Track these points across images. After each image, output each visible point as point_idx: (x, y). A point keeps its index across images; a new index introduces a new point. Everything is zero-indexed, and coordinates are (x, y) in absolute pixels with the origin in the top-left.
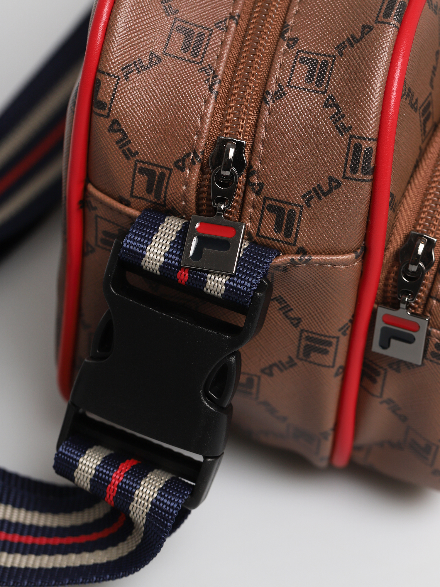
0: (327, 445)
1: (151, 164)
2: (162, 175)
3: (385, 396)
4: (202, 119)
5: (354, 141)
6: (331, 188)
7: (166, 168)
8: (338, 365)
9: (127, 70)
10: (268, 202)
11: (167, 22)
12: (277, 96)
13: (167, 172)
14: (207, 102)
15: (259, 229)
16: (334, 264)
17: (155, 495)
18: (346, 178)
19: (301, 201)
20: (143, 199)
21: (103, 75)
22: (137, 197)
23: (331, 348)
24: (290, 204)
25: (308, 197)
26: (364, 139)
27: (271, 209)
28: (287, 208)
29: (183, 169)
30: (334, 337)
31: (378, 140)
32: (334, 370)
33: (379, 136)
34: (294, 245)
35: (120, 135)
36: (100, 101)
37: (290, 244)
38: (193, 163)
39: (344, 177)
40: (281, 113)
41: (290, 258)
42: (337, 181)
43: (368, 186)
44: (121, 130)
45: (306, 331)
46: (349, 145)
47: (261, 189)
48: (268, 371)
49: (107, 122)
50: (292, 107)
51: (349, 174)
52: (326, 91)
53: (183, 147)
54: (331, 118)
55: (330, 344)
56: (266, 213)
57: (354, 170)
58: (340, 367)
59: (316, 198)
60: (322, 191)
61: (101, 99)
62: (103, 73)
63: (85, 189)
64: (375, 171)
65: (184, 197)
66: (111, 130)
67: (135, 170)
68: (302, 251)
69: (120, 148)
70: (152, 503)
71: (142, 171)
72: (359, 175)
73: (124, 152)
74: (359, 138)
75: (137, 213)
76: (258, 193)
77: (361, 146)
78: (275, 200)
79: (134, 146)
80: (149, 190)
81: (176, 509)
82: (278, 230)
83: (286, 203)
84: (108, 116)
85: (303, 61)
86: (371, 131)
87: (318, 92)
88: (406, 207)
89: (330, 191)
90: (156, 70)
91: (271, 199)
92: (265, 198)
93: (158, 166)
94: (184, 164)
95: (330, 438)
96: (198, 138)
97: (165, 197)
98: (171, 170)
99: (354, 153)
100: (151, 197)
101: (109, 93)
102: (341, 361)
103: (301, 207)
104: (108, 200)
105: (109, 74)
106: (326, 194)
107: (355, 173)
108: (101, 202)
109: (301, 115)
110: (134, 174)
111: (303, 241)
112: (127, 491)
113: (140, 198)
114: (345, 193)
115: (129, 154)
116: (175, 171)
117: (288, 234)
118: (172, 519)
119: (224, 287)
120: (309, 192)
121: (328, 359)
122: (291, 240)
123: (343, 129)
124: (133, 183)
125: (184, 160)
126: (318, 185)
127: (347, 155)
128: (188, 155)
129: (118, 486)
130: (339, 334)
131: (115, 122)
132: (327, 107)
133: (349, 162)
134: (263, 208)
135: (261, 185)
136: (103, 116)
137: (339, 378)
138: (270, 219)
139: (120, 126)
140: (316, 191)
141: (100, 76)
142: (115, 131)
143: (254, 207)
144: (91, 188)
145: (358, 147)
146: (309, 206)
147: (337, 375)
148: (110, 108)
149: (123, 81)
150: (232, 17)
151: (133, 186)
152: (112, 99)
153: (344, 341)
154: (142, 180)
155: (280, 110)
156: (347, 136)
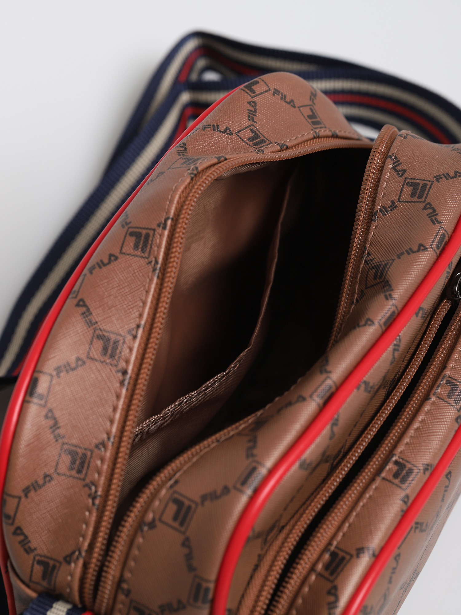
1: (46, 558)
2: (54, 566)
4: (87, 524)
5: (198, 580)
6: (179, 608)
7: (58, 562)
9: (27, 491)
10: (134, 604)
13: (58, 564)
19: (158, 610)
20: (40, 585)
21: (7, 496)
22: (34, 583)
24: (150, 609)
25: (162, 609)
26: (205, 580)
27: (137, 609)
29: (69, 563)
35: (21, 538)
36: (6, 514)
38: (78, 559)
39: (189, 603)
42: (183, 604)
43: (207, 611)
44: (23, 534)
46: (194, 582)
49: (12, 529)
52: (185, 532)
53: (71, 546)
54: (184, 556)
56: (133, 611)
57: (195, 600)
59: (168, 612)
60: (172, 607)
61: (7, 512)
65: (70, 585)
66: (15, 533)
67: (34, 561)
69: (22, 546)
71: (39, 562)
72: (199, 604)
73: (25, 549)
75: (34, 595)
76: (127, 595)
77: (202, 585)
78: (139, 604)
79: (33, 545)
80: (44, 577)
84: (13, 524)
87: (180, 531)
91: (136, 602)
92: (132, 600)
93: (51, 559)
94: (70, 559)
97: (55, 583)
98: (61, 563)
99: (197, 589)
100: (45, 583)
101: (13, 509)
105: (12, 496)
106: (175, 611)
107: (196, 602)
110: (33, 564)
113: (36, 583)
115: (29, 551)
116: (64, 564)
120: (164, 606)
123: (191, 568)
124: (32, 571)
125: (70, 556)
126: (170, 603)
128: (74, 552)
131: (18, 528)
133: (193, 594)
135: (130, 590)
136: (9, 524)
139: (22, 531)
140: (168, 606)
141: (5, 497)
142: (18, 535)
143: (123, 604)
145: (200, 585)
148: (14, 519)
149: (23, 499)
151: (31, 574)
152: (15, 514)
154: (38, 569)
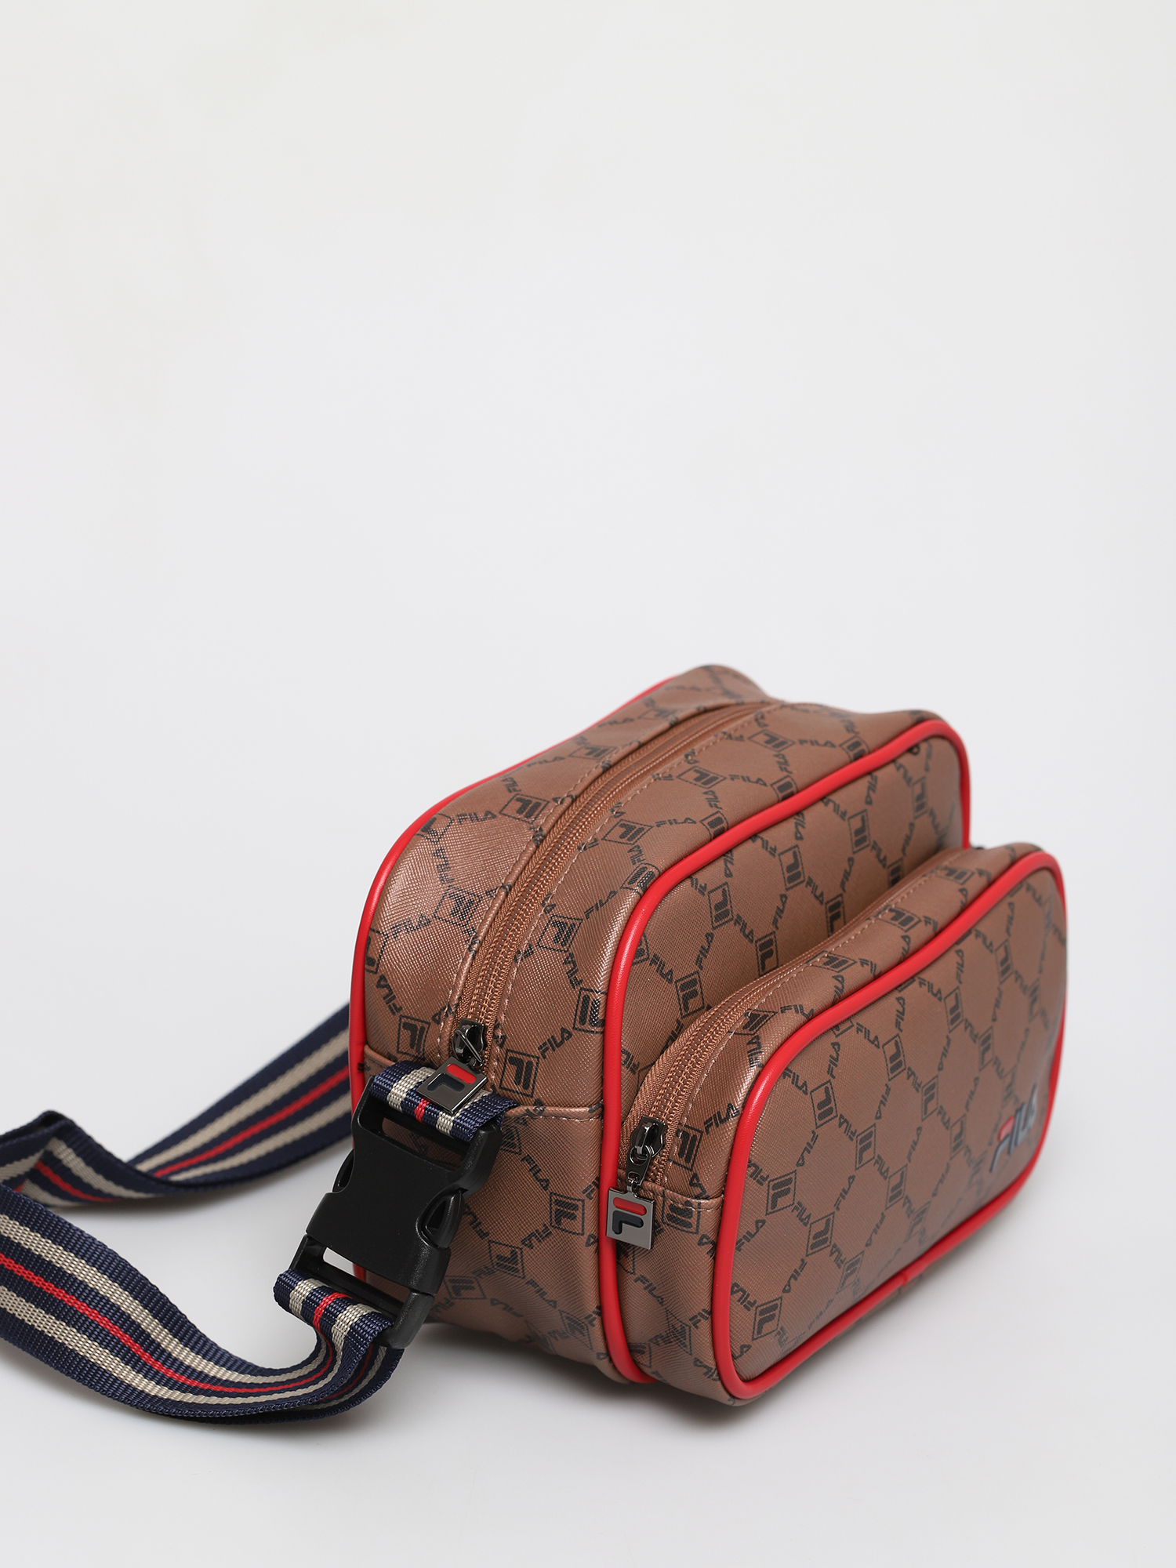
0: (596, 1331)
1: (413, 1019)
2: (423, 1029)
3: (638, 1273)
5: (584, 993)
6: (563, 1039)
7: (426, 1023)
8: (587, 1234)
9: (396, 929)
10: (510, 1054)
11: (442, 889)
12: (527, 954)
13: (426, 1026)
14: (465, 960)
15: (501, 1082)
16: (568, 1116)
17: (356, 1320)
18: (576, 1029)
19: (538, 1053)
20: (408, 1054)
21: (373, 933)
22: (402, 1053)
23: (578, 1212)
24: (529, 1056)
25: (543, 1049)
26: (592, 991)
27: (513, 1061)
28: (526, 1059)
29: (438, 1023)
30: (579, 1200)
31: (607, 994)
32: (584, 1238)
33: (608, 990)
34: (532, 1097)
35: (386, 991)
36: (370, 958)
37: (528, 1096)
38: (447, 1016)
39: (574, 1028)
40: (527, 970)
41: (526, 1108)
42: (568, 1032)
43: (598, 1037)
44: (387, 986)
45: (555, 1194)
46: (579, 998)
47: (503, 1043)
48: (527, 1242)
49: (376, 978)
50: (537, 964)
51: (578, 1025)
52: (568, 950)
53: (439, 1001)
54: (567, 973)
55: (576, 1208)
56: (508, 1065)
57: (583, 1021)
58: (591, 1236)
59: (550, 1051)
60: (555, 1042)
61: (371, 956)
62: (374, 931)
63: (363, 1052)
64: (604, 1023)
65: (439, 1049)
66: (379, 986)
67: (400, 1025)
68: (539, 1103)
69: (387, 1003)
70: (351, 1326)
71: (407, 1026)
72: (587, 1026)
73: (390, 1007)
74: (588, 990)
76: (501, 1046)
77: (589, 997)
78: (515, 1052)
79: (398, 1002)
80: (412, 1045)
81: (371, 1335)
82: (518, 1082)
83: (524, 1054)
84: (376, 973)
85: (555, 924)
86: (601, 983)
87: (561, 951)
88: (653, 1073)
89: (562, 1042)
90: (423, 931)
91: (512, 1051)
92: (508, 1051)
93: (418, 1020)
94: (439, 1018)
95: (597, 1322)
96: (453, 993)
97: (424, 1050)
98: (429, 1024)
99: (583, 1005)
100: (413, 1052)
101: (377, 950)
102: (590, 1228)
103: (538, 1058)
104: (378, 1057)
105: (378, 932)
106: (558, 1045)
107: (583, 1024)
108: (374, 1061)
109: (543, 972)
110: (399, 1030)
111: (539, 1094)
112: (332, 1313)
113: (405, 1053)
114: (575, 1044)
115: (395, 1010)
116: (433, 1024)
117: (526, 1087)
118: (365, 1344)
119: (452, 1124)
120: (545, 1044)
121: (576, 1226)
122: (529, 1092)
123: (575, 983)
124: (399, 1038)
125: (440, 1013)
126: (552, 1037)
127: (577, 1006)
128: (443, 1009)
129: (326, 1309)
130: (584, 1196)
131: (383, 978)
132: (566, 963)
133: (579, 1013)
134: (506, 1061)
135: (504, 1037)
136: (372, 972)
137: (593, 1248)
138: (511, 1070)
139: (387, 981)
140: (550, 1043)
141: (372, 934)
142: (383, 987)
143: (498, 1060)
144: (367, 1050)
145: (586, 999)
146: (544, 1057)
147: (588, 1244)
148: (378, 965)
149: (391, 939)
150: (503, 887)
151: (399, 1041)
152: (380, 956)
153: (590, 1206)
154: (406, 1034)
155: (526, 967)
156: (578, 988)
